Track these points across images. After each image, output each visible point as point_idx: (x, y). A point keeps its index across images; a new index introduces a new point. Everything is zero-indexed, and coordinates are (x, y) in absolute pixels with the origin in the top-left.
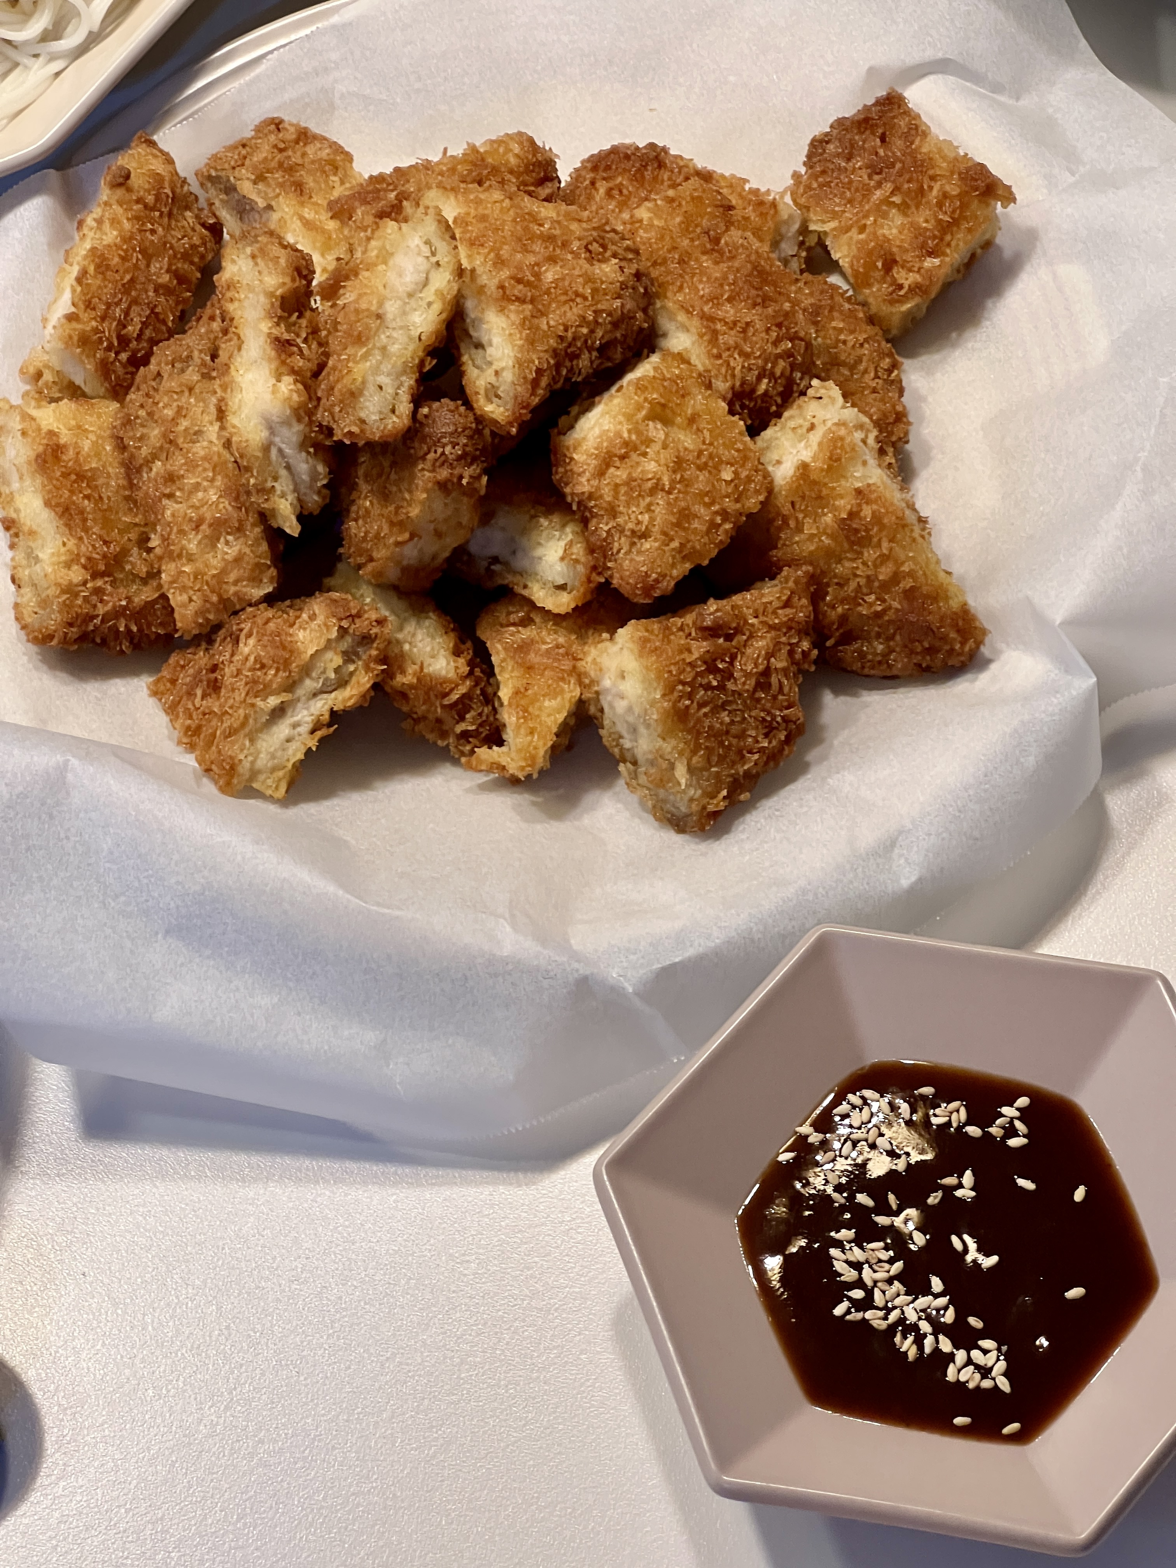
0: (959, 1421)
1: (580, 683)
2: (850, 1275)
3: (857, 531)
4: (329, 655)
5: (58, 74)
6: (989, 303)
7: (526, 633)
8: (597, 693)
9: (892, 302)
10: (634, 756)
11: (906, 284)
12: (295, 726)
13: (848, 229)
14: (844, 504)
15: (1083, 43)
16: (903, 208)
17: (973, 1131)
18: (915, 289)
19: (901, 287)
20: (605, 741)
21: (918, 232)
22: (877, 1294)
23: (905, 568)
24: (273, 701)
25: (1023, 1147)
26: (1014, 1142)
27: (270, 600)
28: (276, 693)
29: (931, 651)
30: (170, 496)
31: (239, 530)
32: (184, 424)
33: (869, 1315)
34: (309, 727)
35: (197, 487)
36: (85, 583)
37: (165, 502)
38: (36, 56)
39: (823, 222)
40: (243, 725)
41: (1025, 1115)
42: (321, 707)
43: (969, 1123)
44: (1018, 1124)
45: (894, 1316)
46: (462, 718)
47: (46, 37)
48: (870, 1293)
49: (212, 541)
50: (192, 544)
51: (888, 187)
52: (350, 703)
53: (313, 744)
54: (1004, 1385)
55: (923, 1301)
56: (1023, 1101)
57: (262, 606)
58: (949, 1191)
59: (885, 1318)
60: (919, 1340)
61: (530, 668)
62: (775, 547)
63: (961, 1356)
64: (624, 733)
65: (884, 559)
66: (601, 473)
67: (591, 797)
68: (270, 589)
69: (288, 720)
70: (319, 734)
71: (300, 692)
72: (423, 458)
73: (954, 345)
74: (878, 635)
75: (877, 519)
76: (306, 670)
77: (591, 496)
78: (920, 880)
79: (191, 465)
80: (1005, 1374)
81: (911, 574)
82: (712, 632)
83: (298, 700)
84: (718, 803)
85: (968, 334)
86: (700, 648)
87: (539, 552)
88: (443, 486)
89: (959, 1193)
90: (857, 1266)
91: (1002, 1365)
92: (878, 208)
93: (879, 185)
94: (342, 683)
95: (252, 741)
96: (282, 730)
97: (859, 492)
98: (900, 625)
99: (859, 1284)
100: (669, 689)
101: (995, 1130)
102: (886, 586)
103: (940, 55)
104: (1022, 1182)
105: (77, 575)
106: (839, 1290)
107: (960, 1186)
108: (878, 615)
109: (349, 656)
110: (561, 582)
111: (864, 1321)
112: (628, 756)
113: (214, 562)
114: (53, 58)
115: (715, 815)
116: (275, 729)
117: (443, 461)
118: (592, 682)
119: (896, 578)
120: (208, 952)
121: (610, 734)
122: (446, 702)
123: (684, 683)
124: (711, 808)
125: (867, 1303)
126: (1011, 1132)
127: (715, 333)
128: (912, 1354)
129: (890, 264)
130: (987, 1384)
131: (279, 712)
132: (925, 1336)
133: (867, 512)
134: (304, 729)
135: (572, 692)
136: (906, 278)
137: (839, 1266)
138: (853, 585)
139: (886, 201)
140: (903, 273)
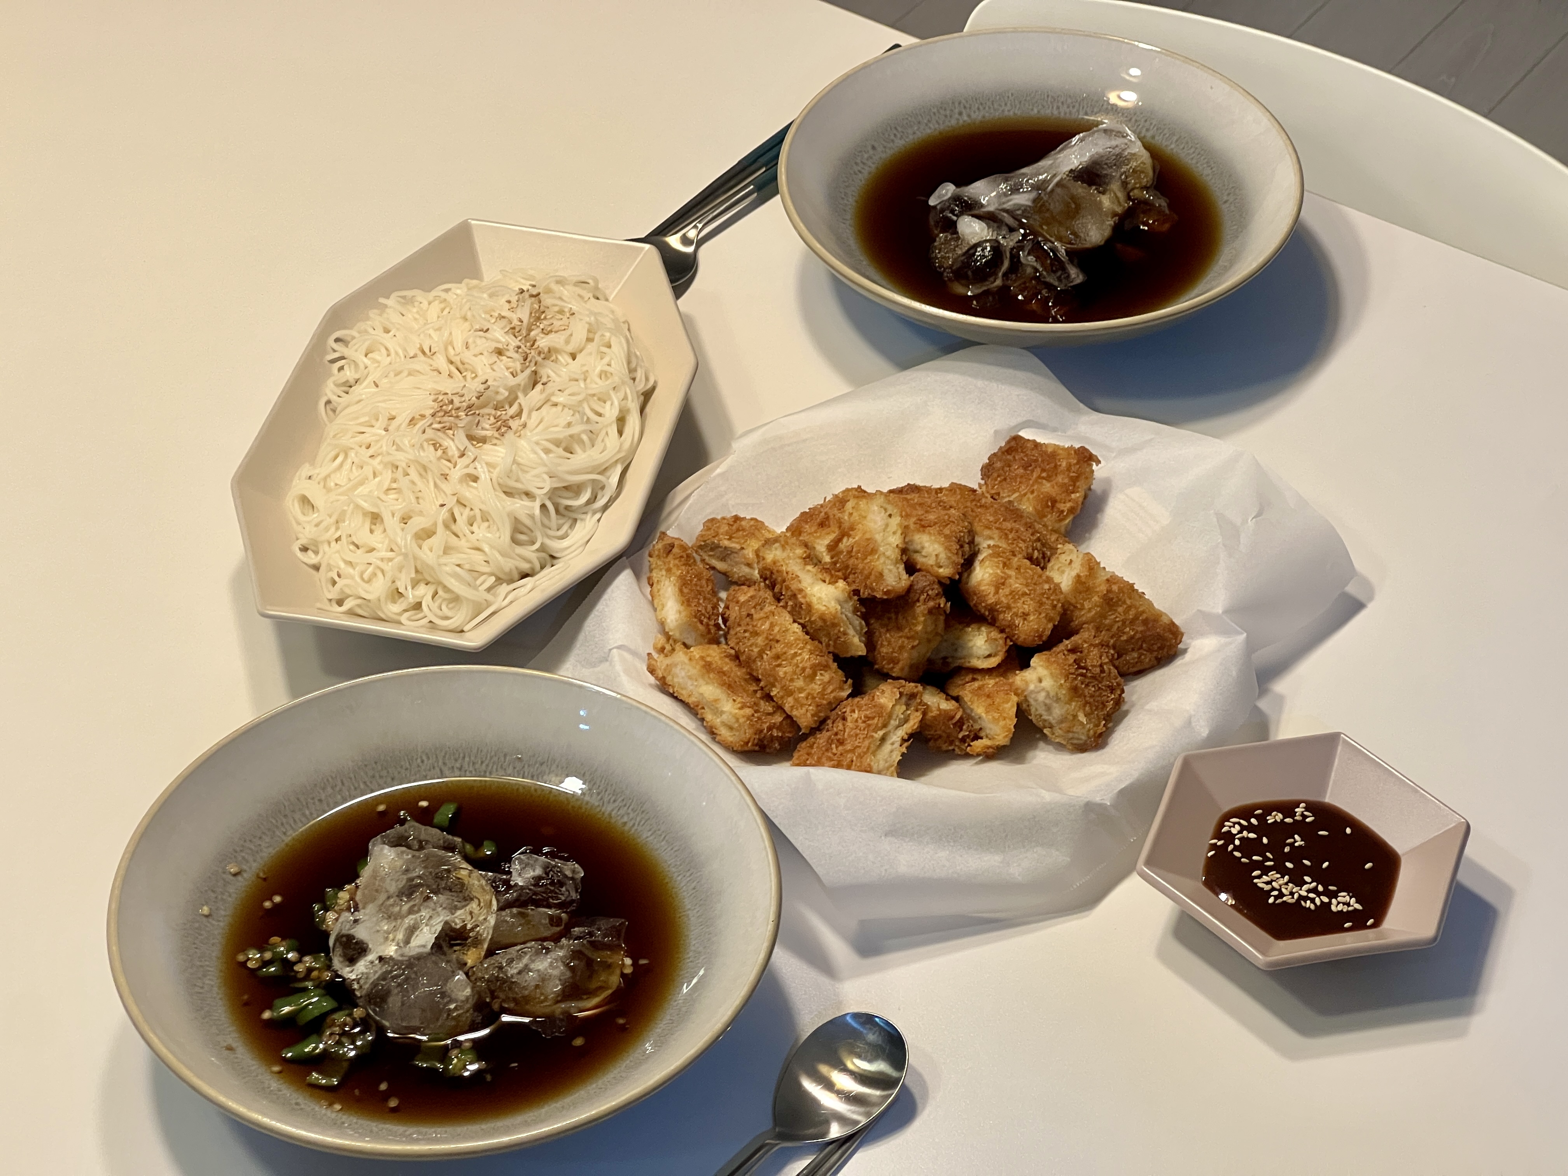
0: (1347, 925)
1: (1016, 694)
2: (1267, 888)
3: (1112, 599)
4: (897, 707)
5: (599, 520)
6: (1099, 516)
7: (976, 684)
8: (1025, 697)
9: (1061, 520)
10: (1050, 723)
11: (1066, 509)
12: (893, 744)
13: (1025, 494)
14: (1103, 588)
15: (1081, 405)
16: (1048, 479)
17: (1288, 820)
18: (1071, 510)
19: (1063, 511)
20: (1034, 721)
21: (1063, 485)
22: (1284, 890)
23: (1141, 609)
24: (881, 733)
25: (1313, 821)
26: (1308, 820)
27: (852, 695)
28: (881, 729)
29: (1161, 648)
30: (779, 665)
31: (826, 667)
32: (777, 629)
33: (1285, 899)
34: (899, 743)
35: (795, 655)
36: (753, 715)
37: (778, 669)
38: (586, 513)
39: (1009, 496)
40: (868, 749)
41: (1307, 809)
42: (902, 733)
43: (1284, 818)
44: (1306, 813)
45: (1296, 896)
46: (961, 730)
47: (590, 502)
48: (1280, 890)
49: (812, 678)
50: (800, 683)
51: (1039, 470)
52: (915, 727)
53: (904, 750)
54: (1358, 907)
55: (1305, 887)
56: (1303, 805)
57: (850, 699)
58: (1292, 845)
59: (1293, 898)
60: (1313, 901)
61: (988, 696)
62: (1072, 621)
63: (1334, 901)
64: (1043, 713)
65: (1129, 608)
66: (997, 592)
67: (1031, 754)
68: (850, 691)
69: (889, 742)
70: (906, 744)
71: (890, 727)
72: (918, 600)
73: (1090, 539)
74: (1133, 650)
75: (1121, 590)
76: (890, 716)
77: (996, 603)
78: (1210, 732)
79: (789, 645)
80: (1357, 902)
81: (1143, 612)
82: (1073, 651)
83: (890, 732)
84: (1101, 728)
85: (1094, 532)
86: (1071, 658)
87: (970, 644)
88: (930, 612)
89: (1296, 844)
90: (1267, 883)
91: (1353, 900)
92: (1036, 481)
93: (1032, 471)
94: (906, 720)
95: (874, 756)
96: (887, 747)
97: (1108, 580)
98: (1144, 639)
99: (1273, 889)
100: (1067, 677)
101: (1298, 818)
102: (1132, 622)
103: (1024, 419)
104: (1321, 833)
105: (748, 711)
106: (1268, 894)
107: (1295, 841)
108: (1132, 637)
109: (908, 705)
110: (987, 653)
111: (1284, 902)
112: (1047, 724)
113: (816, 687)
114: (594, 513)
115: (1101, 735)
116: (883, 748)
117: (929, 598)
118: (1023, 691)
119: (1136, 618)
120: (907, 840)
121: (1036, 716)
122: (954, 721)
123: (1072, 674)
124: (1099, 732)
125: (1281, 895)
126: (1305, 817)
127: (1006, 534)
128: (1312, 907)
129: (1054, 502)
130: (1351, 909)
131: (883, 739)
132: (1314, 899)
133: (1115, 588)
134: (897, 745)
135: (1015, 699)
136: (1065, 507)
137: (1261, 885)
138: (1116, 627)
139: (1039, 477)
140: (1062, 505)
